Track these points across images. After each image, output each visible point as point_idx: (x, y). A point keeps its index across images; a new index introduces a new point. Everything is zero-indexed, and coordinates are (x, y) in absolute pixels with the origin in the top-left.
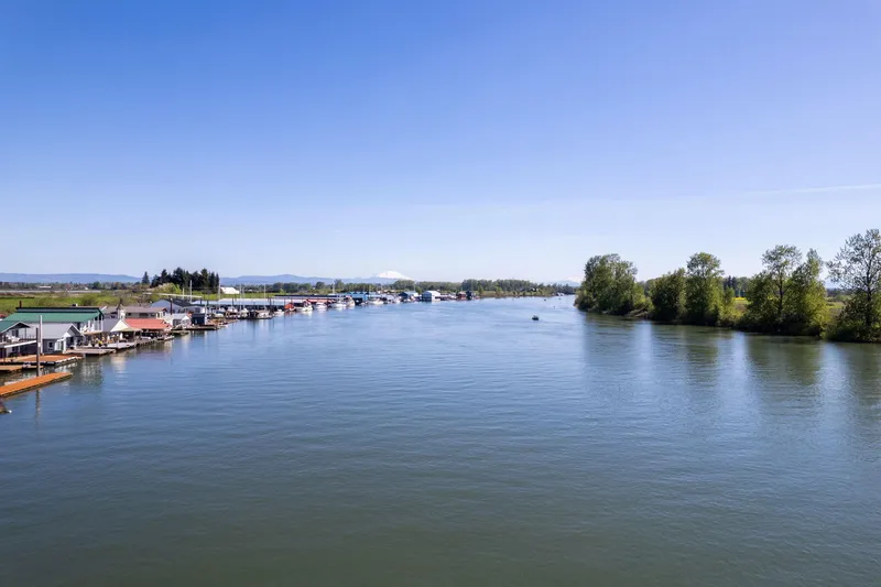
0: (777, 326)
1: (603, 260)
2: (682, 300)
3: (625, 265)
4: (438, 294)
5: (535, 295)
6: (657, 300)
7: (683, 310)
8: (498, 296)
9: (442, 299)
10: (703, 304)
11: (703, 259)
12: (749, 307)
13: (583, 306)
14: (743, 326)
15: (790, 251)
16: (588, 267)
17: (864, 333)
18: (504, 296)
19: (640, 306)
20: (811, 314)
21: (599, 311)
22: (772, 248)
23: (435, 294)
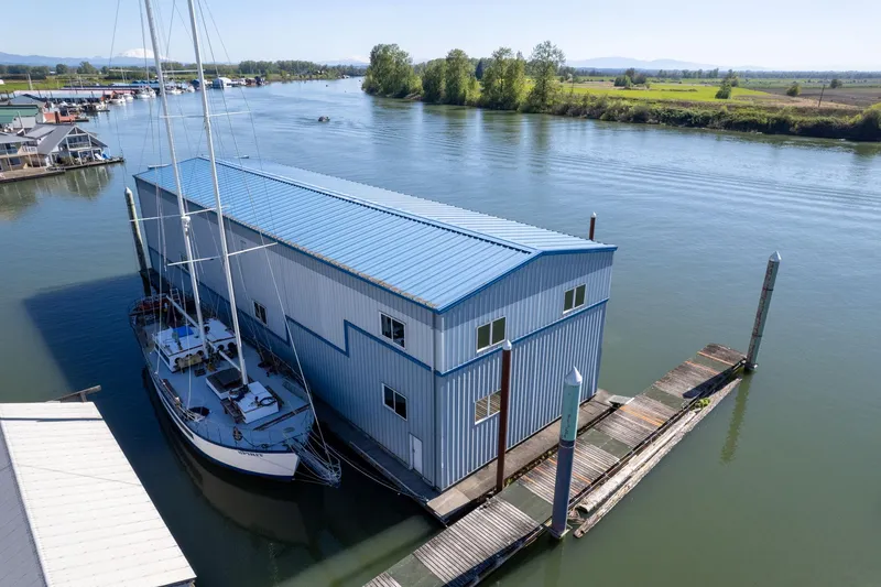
0: (498, 104)
1: (386, 49)
2: (443, 85)
3: (403, 54)
4: (229, 81)
5: (322, 79)
6: (426, 86)
7: (443, 93)
8: (285, 80)
9: (234, 86)
10: (457, 90)
11: (458, 53)
12: (482, 91)
13: (370, 90)
14: (480, 105)
15: (507, 51)
16: (373, 54)
17: (538, 107)
18: (290, 80)
19: (415, 90)
20: (515, 97)
21: (383, 95)
22: (498, 49)
23: (226, 80)
